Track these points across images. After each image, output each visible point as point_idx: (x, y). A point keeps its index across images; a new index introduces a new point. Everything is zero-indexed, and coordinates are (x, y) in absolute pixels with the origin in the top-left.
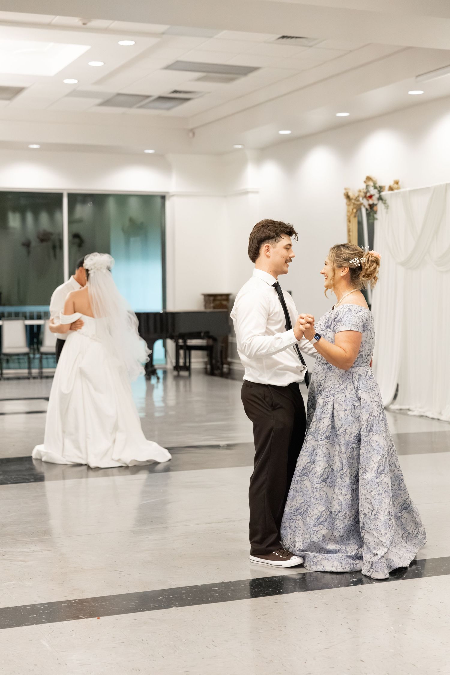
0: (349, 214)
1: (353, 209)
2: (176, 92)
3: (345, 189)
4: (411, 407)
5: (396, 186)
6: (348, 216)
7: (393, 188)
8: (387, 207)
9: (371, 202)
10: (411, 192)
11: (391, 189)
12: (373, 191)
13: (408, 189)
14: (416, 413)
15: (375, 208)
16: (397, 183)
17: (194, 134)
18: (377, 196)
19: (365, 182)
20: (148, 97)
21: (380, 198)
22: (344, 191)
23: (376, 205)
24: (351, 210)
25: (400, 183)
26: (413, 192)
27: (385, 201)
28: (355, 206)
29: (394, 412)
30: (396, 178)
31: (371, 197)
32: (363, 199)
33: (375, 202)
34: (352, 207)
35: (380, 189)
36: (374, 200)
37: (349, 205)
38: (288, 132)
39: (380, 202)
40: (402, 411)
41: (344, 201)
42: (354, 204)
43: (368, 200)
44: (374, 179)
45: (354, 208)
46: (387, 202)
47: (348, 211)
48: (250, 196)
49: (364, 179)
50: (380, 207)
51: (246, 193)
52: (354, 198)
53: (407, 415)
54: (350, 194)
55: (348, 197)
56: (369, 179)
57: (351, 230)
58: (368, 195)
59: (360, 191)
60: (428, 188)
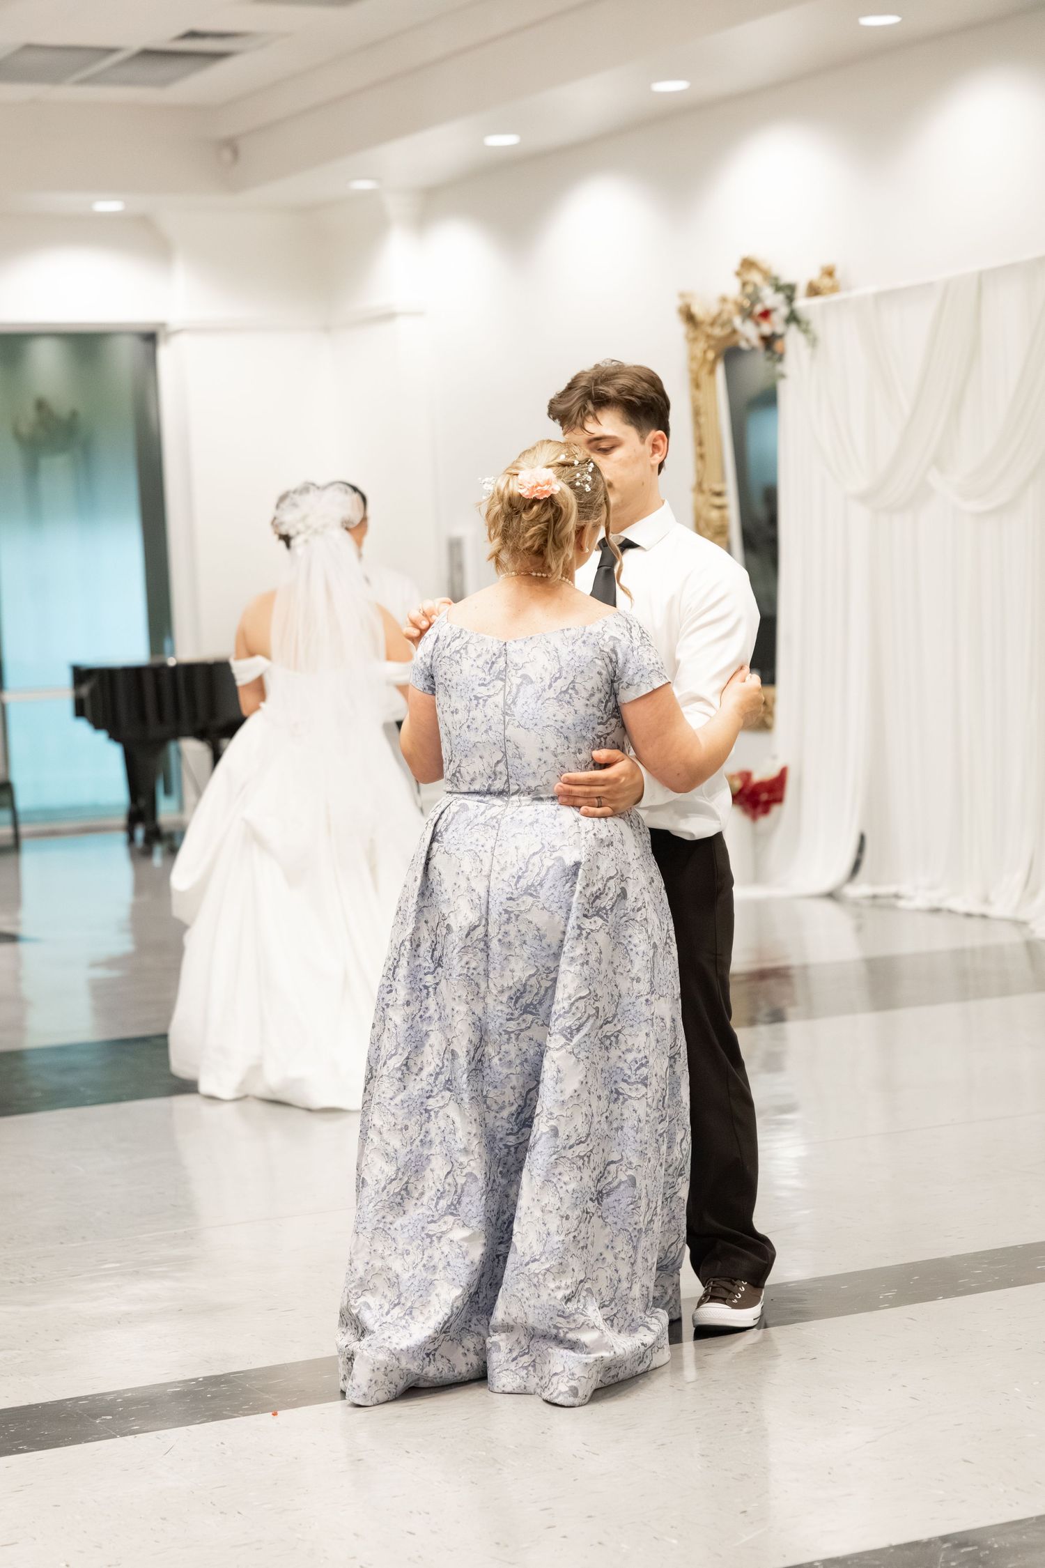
0: (695, 366)
1: (705, 352)
2: (192, 35)
3: (682, 296)
4: (904, 889)
5: (826, 282)
6: (691, 371)
7: (819, 288)
8: (813, 342)
9: (766, 329)
10: (880, 297)
11: (814, 291)
12: (771, 299)
13: (872, 289)
14: (921, 902)
15: (778, 346)
16: (829, 273)
17: (235, 153)
18: (784, 311)
19: (738, 274)
20: (111, 51)
21: (793, 318)
22: (677, 303)
23: (781, 337)
24: (699, 354)
25: (838, 274)
26: (884, 297)
27: (808, 323)
28: (712, 342)
29: (856, 903)
30: (827, 261)
31: (766, 314)
32: (743, 321)
33: (779, 329)
34: (702, 345)
35: (788, 291)
36: (775, 325)
37: (694, 340)
38: (506, 140)
39: (793, 328)
40: (880, 901)
41: (679, 328)
42: (709, 337)
43: (758, 324)
44: (764, 266)
45: (710, 347)
46: (813, 326)
47: (692, 358)
48: (400, 324)
49: (735, 264)
50: (793, 341)
51: (390, 316)
52: (708, 319)
53: (893, 908)
54: (697, 310)
55: (690, 317)
56: (748, 264)
57: (702, 410)
58: (759, 309)
59: (724, 300)
60: (930, 285)
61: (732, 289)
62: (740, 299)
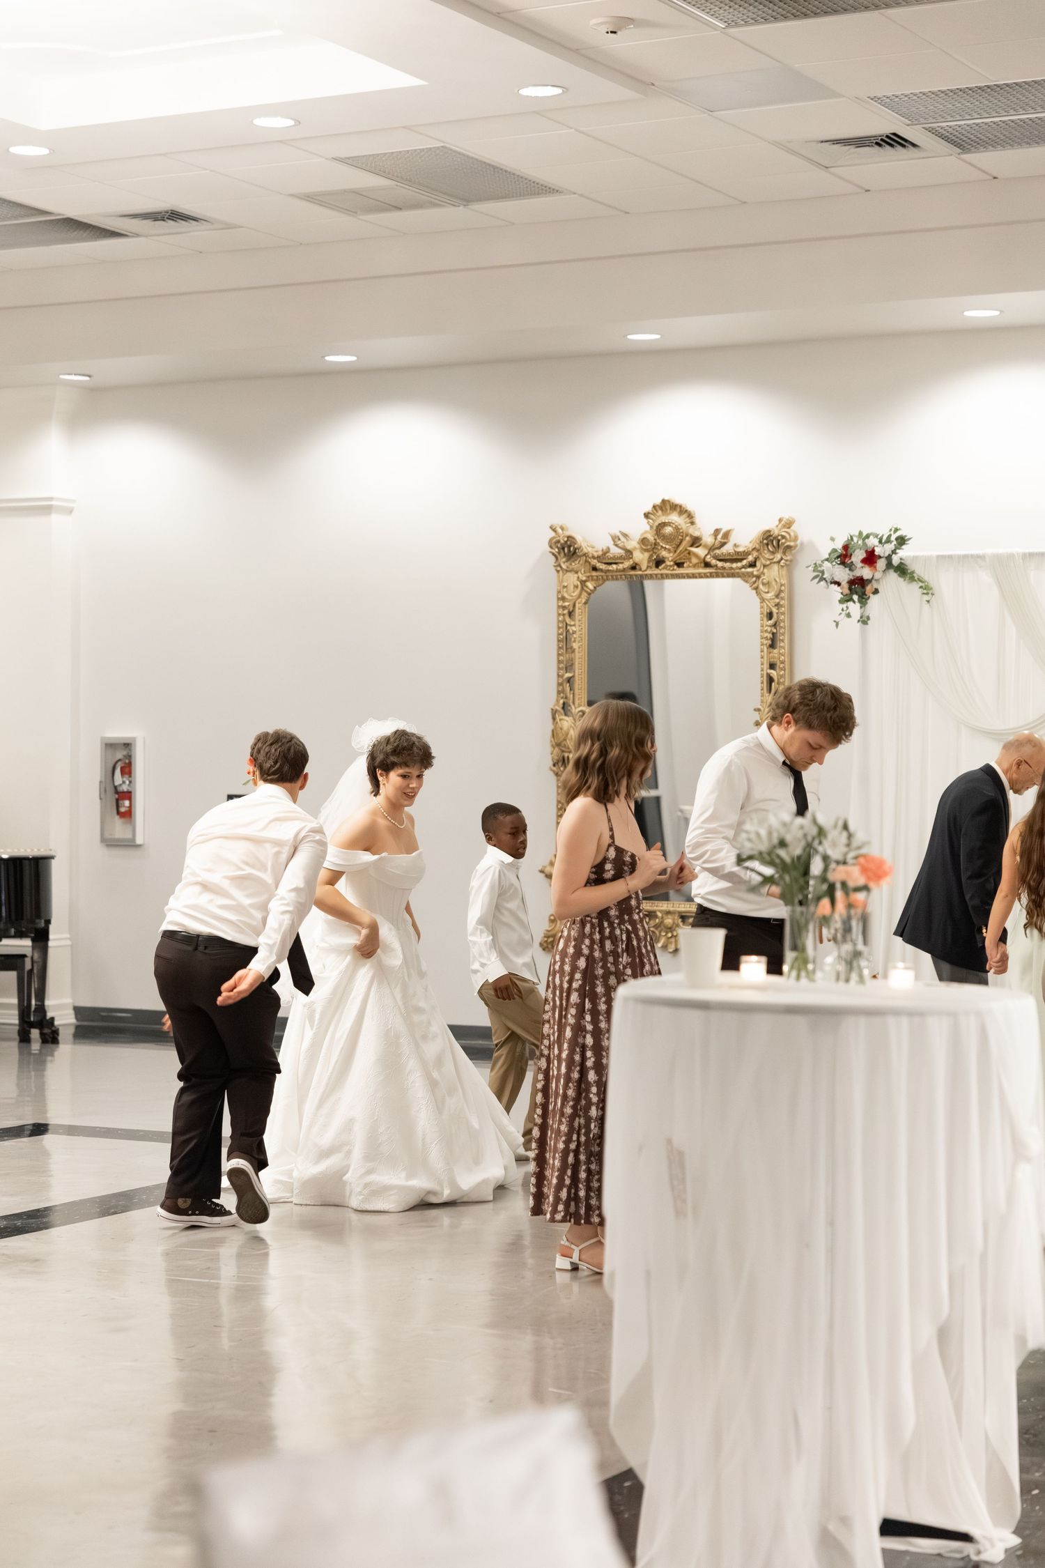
0: (569, 595)
8: (927, 589)
15: (869, 588)
16: (788, 524)
19: (647, 515)
21: (898, 566)
22: (548, 533)
23: (877, 581)
36: (877, 570)
37: (565, 570)
41: (544, 558)
44: (689, 510)
48: (55, 518)
49: (646, 505)
52: (596, 553)
54: (578, 543)
55: (568, 549)
56: (666, 506)
61: (639, 528)
62: (651, 537)
